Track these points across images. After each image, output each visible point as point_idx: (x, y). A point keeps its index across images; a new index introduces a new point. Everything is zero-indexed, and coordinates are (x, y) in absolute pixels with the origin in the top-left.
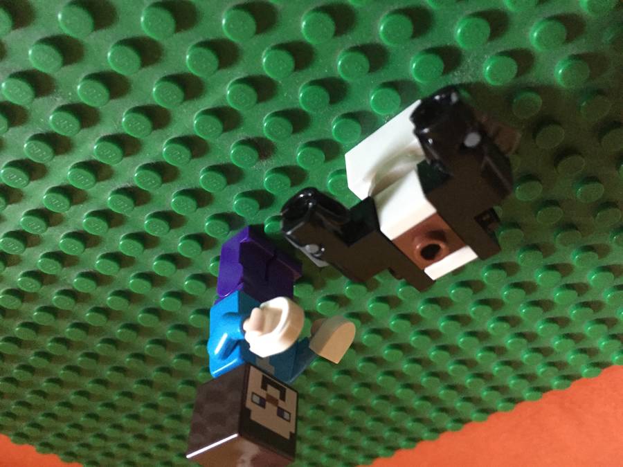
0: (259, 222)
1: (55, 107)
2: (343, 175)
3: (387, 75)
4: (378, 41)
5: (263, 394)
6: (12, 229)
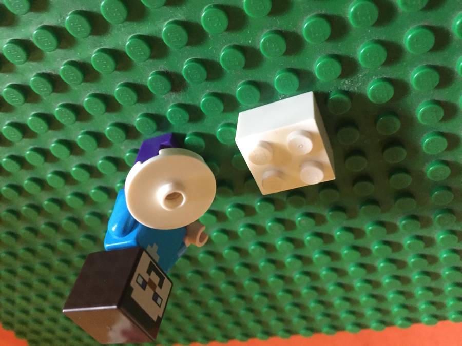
2: (232, 129)
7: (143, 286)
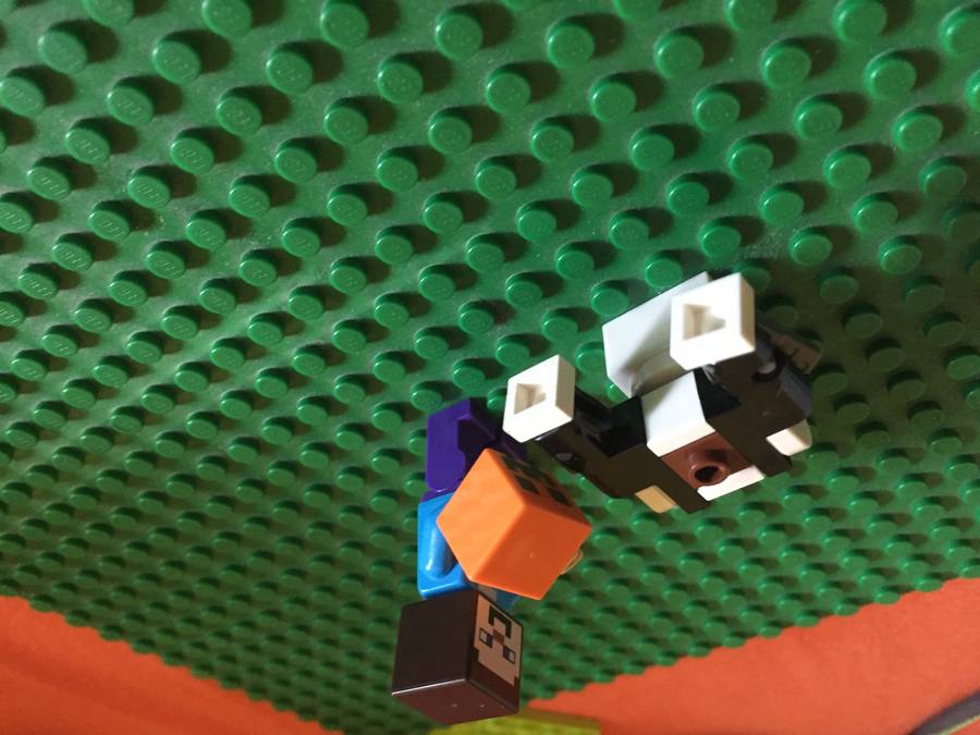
0: (481, 395)
1: (247, 251)
2: (598, 351)
3: (668, 242)
4: (661, 205)
5: (490, 629)
6: (159, 383)
7: (489, 644)
